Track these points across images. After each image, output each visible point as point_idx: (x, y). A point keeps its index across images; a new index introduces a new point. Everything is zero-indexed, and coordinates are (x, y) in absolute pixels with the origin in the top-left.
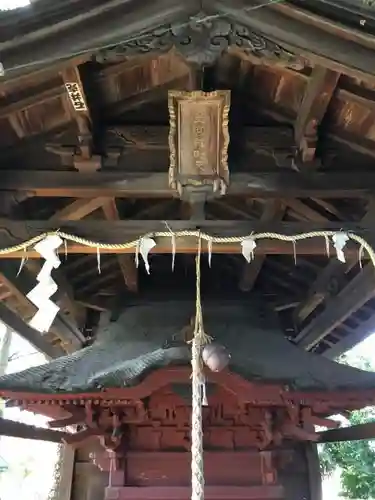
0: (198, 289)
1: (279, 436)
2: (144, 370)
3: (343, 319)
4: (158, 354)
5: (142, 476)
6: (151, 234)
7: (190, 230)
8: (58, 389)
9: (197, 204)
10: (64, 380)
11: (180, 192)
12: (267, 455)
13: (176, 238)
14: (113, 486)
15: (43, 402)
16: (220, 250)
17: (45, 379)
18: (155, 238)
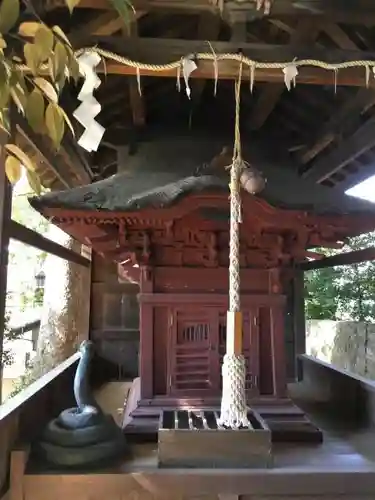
0: (237, 117)
1: (287, 256)
2: (180, 195)
3: (357, 155)
4: (190, 180)
5: (168, 285)
6: (192, 56)
7: (232, 53)
8: (100, 209)
9: (238, 23)
10: (104, 200)
11: (221, 9)
12: (275, 272)
13: (218, 61)
14: (144, 292)
15: (79, 220)
16: (263, 76)
17: (86, 200)
18: (196, 60)
